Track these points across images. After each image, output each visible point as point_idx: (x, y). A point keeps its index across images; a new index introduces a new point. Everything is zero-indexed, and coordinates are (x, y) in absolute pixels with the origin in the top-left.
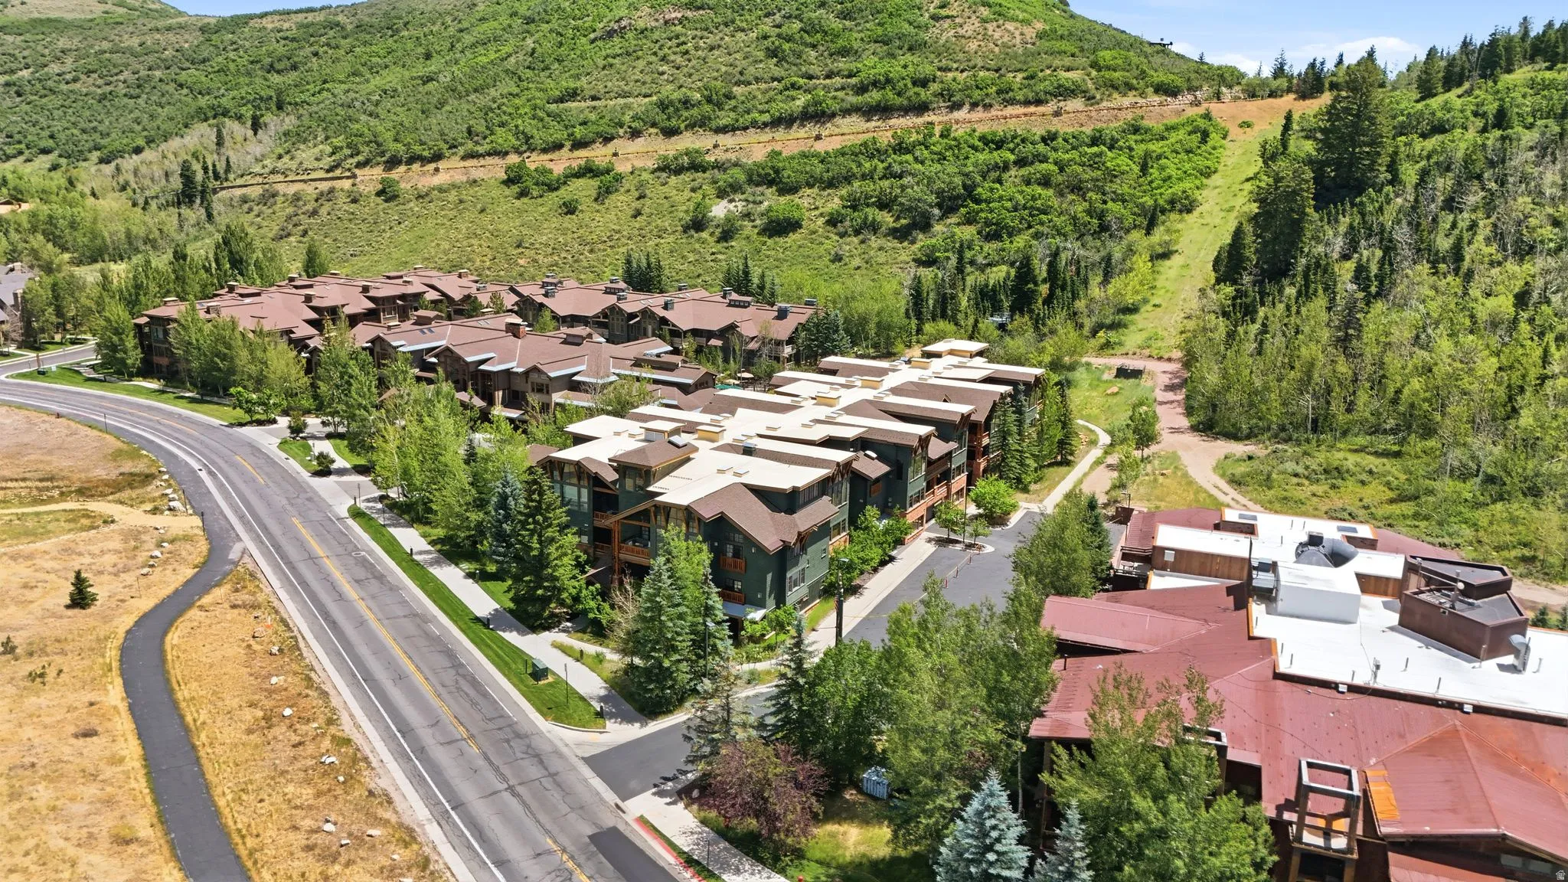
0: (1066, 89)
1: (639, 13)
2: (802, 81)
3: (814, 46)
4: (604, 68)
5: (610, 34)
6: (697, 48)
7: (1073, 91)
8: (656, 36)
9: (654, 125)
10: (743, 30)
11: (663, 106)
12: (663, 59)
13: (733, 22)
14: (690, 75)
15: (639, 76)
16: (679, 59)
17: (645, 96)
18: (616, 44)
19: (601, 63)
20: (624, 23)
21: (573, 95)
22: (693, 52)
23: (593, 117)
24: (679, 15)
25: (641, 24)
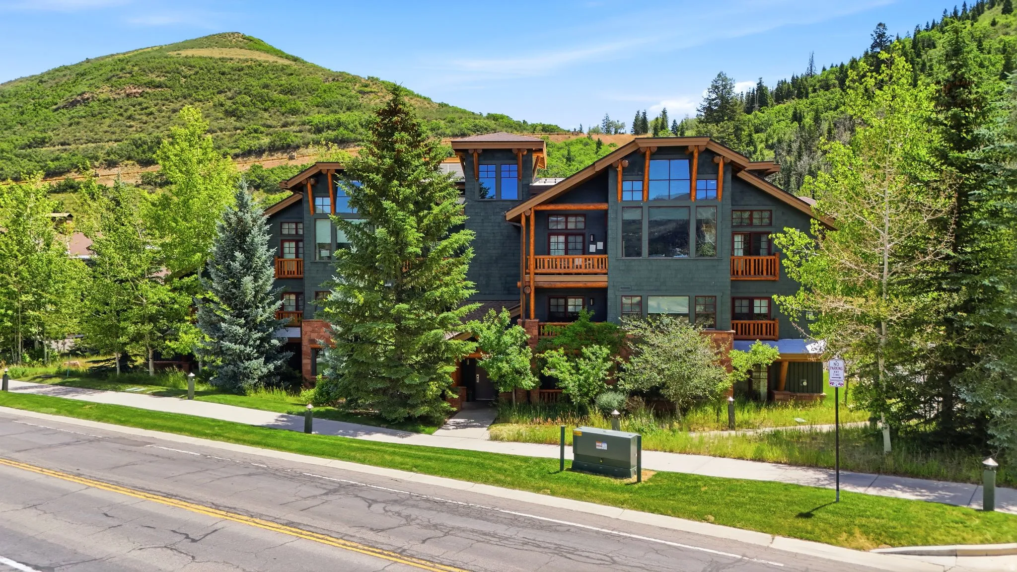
0: (481, 127)
1: (101, 90)
2: (262, 129)
3: (266, 110)
4: (70, 125)
5: (74, 104)
6: (160, 111)
7: (486, 129)
8: (119, 103)
9: (129, 158)
10: (200, 101)
11: (137, 144)
12: (130, 117)
13: (190, 95)
14: (158, 127)
15: (106, 128)
16: (145, 118)
17: (116, 141)
18: (80, 110)
19: (68, 122)
20: (86, 96)
21: (42, 142)
22: (157, 113)
23: (64, 155)
24: (140, 91)
25: (103, 97)
